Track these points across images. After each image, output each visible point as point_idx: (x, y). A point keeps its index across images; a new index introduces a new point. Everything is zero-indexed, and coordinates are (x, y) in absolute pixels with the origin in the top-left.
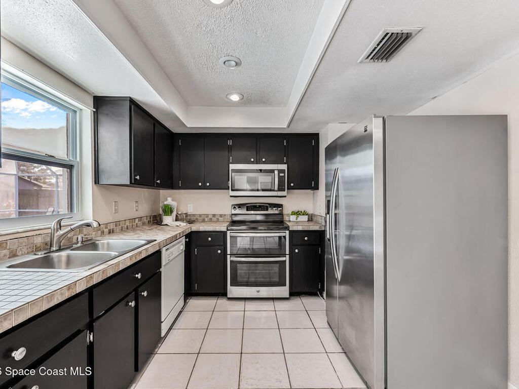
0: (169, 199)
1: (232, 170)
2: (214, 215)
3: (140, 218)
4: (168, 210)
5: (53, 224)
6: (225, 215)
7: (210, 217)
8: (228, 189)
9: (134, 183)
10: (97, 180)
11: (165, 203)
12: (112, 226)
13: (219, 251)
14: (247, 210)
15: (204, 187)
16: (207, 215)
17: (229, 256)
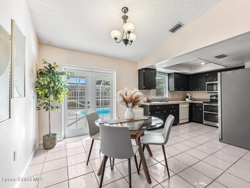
0: (188, 94)
1: (207, 84)
2: (204, 99)
3: (179, 99)
4: (187, 97)
5: (161, 98)
6: (208, 99)
7: (202, 100)
8: (206, 90)
9: (175, 90)
10: (169, 90)
11: (187, 95)
12: (172, 100)
13: (200, 109)
14: (216, 97)
15: (198, 90)
16: (201, 99)
17: (203, 111)
